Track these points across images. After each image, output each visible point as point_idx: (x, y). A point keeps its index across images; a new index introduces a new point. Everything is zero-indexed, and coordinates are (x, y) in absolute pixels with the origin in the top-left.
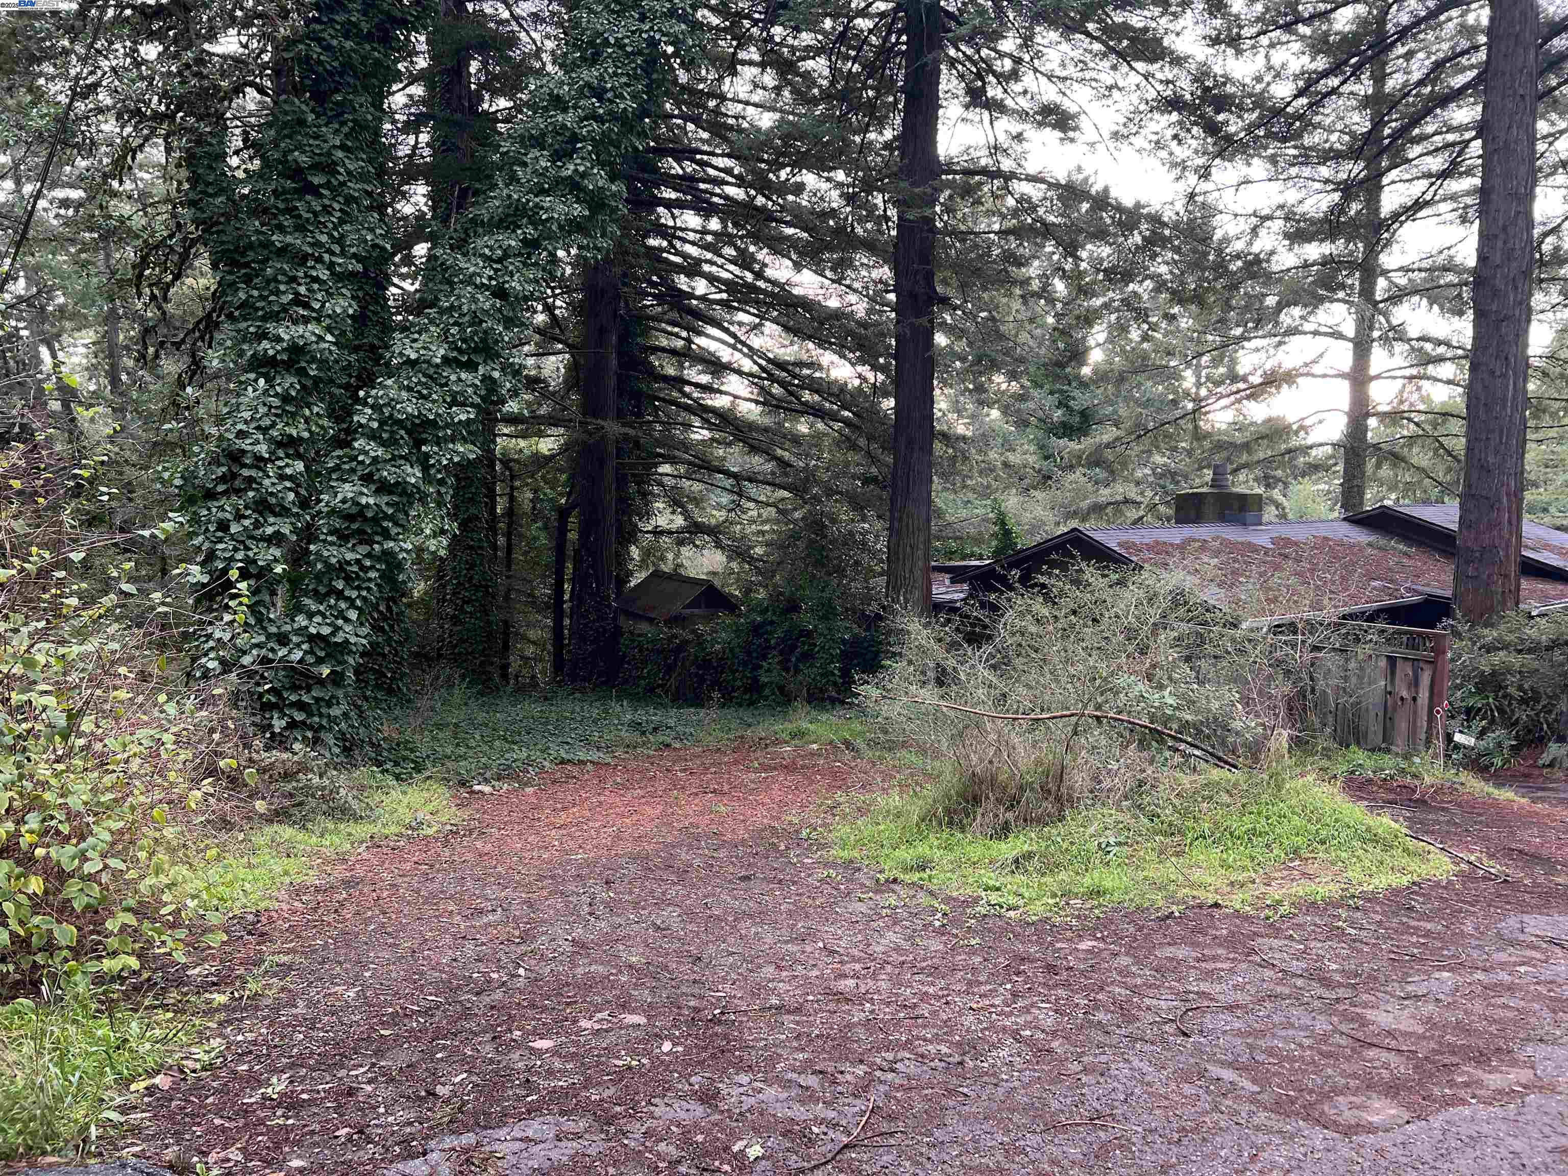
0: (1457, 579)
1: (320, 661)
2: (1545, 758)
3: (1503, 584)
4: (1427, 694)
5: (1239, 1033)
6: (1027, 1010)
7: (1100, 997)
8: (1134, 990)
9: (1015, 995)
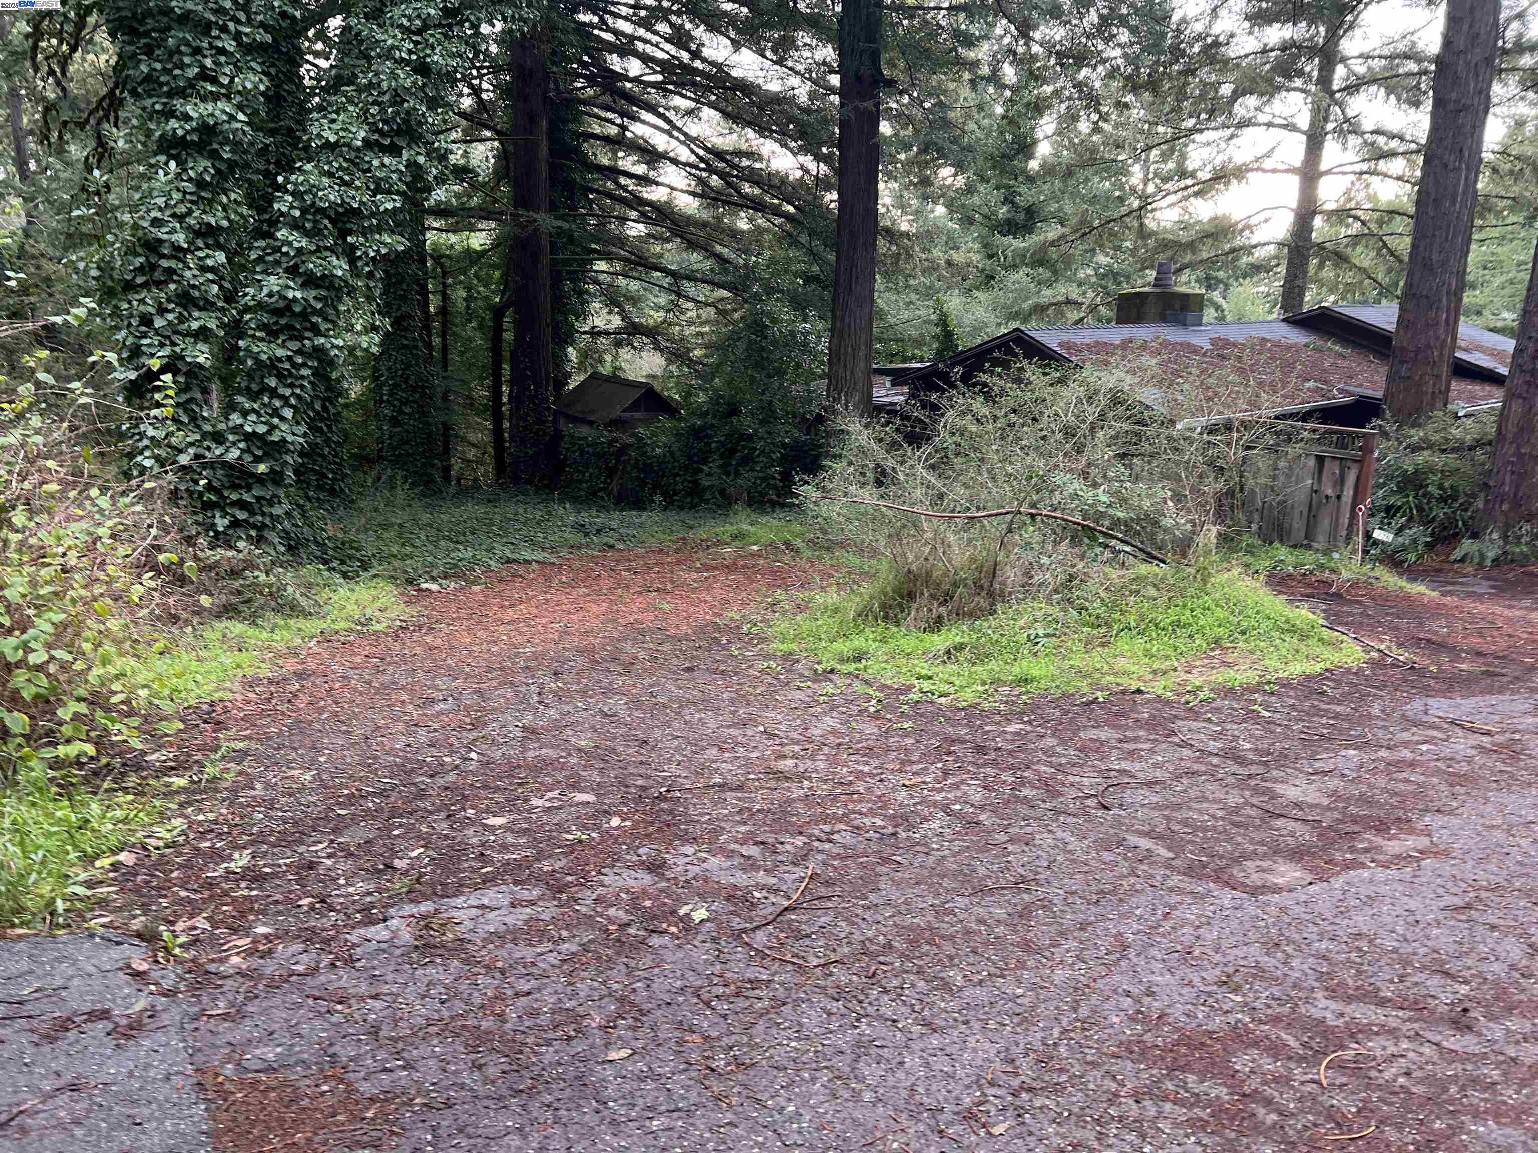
0: (1390, 379)
1: (258, 460)
2: (1458, 554)
3: (1434, 385)
4: (1351, 493)
5: (1157, 807)
6: (956, 786)
7: (1026, 774)
8: (1059, 768)
9: (946, 773)
